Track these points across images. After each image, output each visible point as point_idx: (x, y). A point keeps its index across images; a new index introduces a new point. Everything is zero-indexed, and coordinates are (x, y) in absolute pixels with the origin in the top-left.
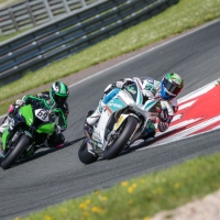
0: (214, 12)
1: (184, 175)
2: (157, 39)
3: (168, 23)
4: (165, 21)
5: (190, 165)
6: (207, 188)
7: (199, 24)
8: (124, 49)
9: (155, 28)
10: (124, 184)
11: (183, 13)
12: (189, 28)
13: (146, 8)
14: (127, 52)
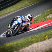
0: (28, 4)
1: (21, 42)
2: (14, 10)
3: (17, 7)
4: (16, 6)
5: (22, 40)
6: (26, 46)
7: (24, 7)
8: (6, 12)
9: (14, 8)
10: (6, 44)
11: (20, 4)
12: (22, 8)
13: (12, 3)
14: (7, 13)
